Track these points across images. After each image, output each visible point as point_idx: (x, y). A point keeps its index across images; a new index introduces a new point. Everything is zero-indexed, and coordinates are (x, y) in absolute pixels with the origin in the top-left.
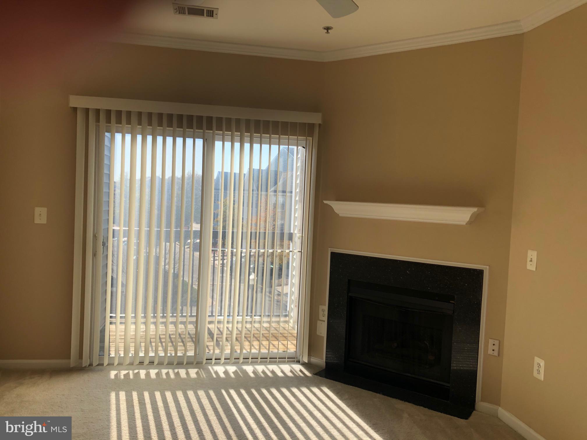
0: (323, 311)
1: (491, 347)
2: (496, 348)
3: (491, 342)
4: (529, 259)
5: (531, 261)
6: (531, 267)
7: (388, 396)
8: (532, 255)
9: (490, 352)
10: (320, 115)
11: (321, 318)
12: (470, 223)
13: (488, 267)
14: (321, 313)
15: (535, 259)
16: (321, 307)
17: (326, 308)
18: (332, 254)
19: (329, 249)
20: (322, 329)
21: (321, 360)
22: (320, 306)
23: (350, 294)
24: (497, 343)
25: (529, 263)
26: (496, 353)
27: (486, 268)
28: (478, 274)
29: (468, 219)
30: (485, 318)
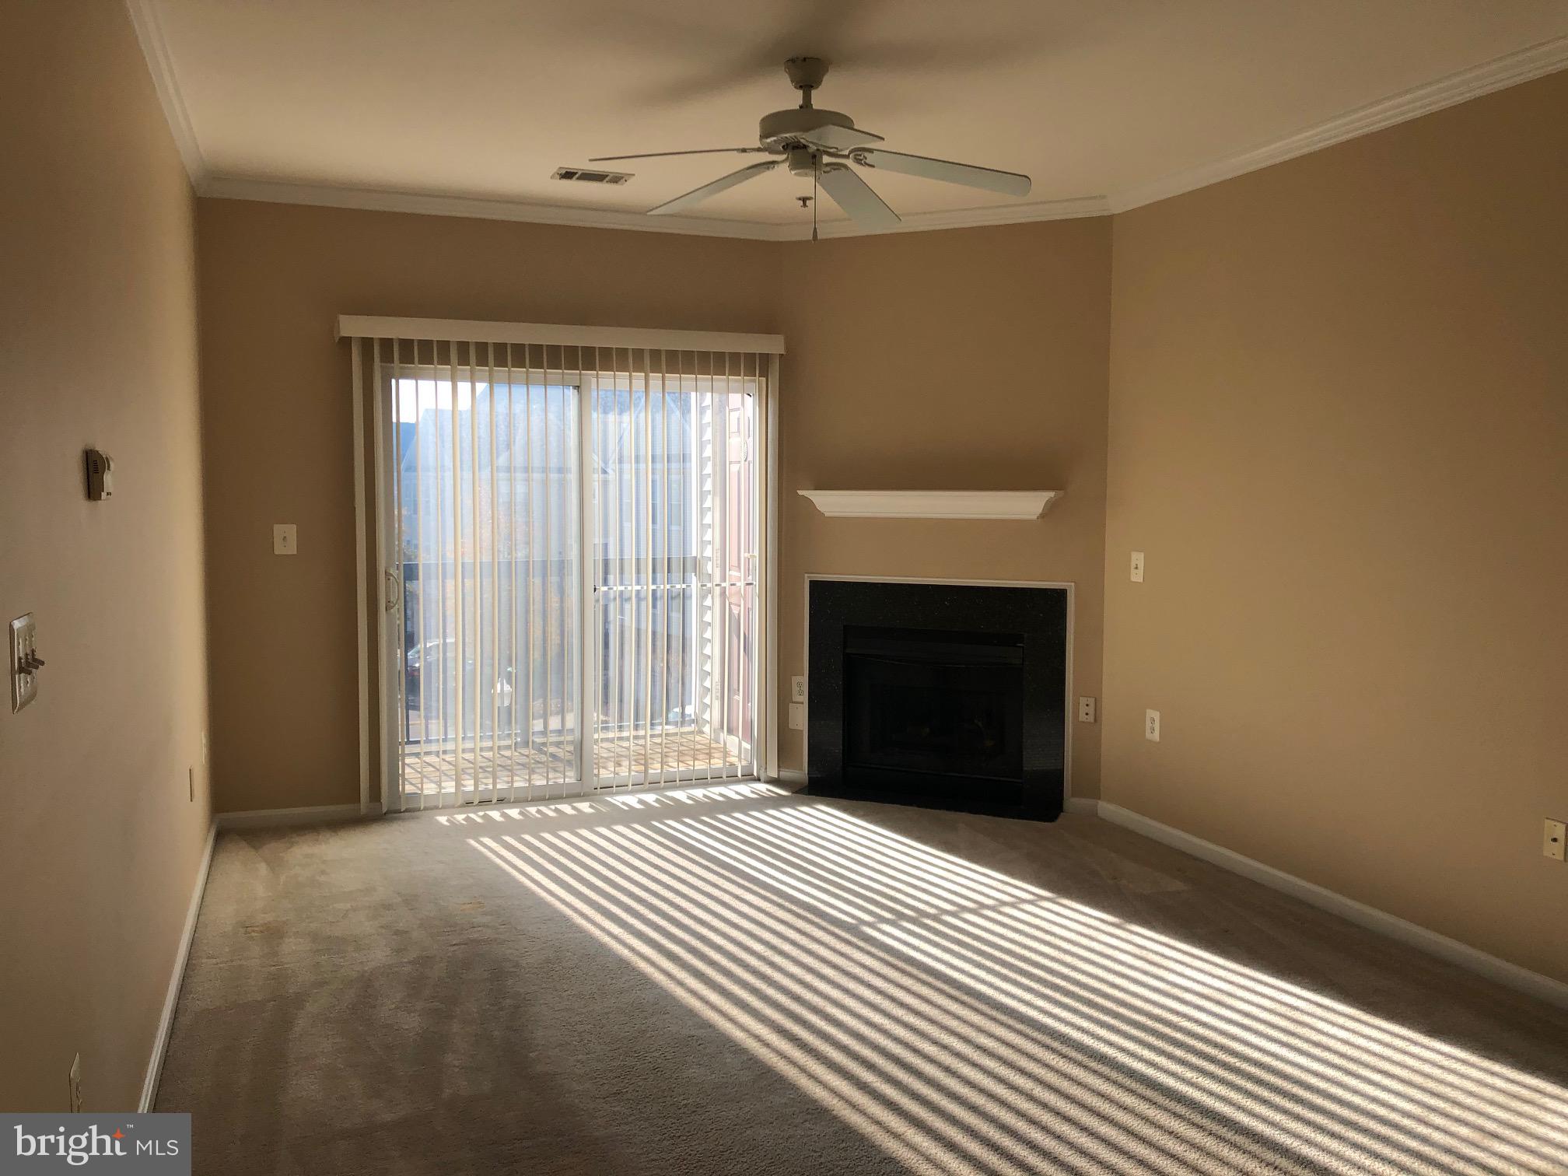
0: (799, 685)
1: (1083, 710)
2: (1091, 710)
3: (1083, 701)
4: (1133, 565)
5: (1137, 568)
6: (1137, 576)
7: (927, 807)
8: (1138, 558)
9: (1082, 717)
10: (780, 338)
11: (797, 698)
12: (1042, 516)
13: (1073, 584)
14: (795, 689)
15: (1141, 566)
16: (795, 680)
17: (804, 679)
18: (813, 584)
19: (806, 575)
20: (800, 718)
21: (800, 772)
22: (793, 678)
23: (848, 651)
24: (1091, 701)
25: (1133, 571)
26: (1091, 719)
27: (1071, 586)
28: (1060, 595)
29: (1040, 511)
30: (1071, 665)
